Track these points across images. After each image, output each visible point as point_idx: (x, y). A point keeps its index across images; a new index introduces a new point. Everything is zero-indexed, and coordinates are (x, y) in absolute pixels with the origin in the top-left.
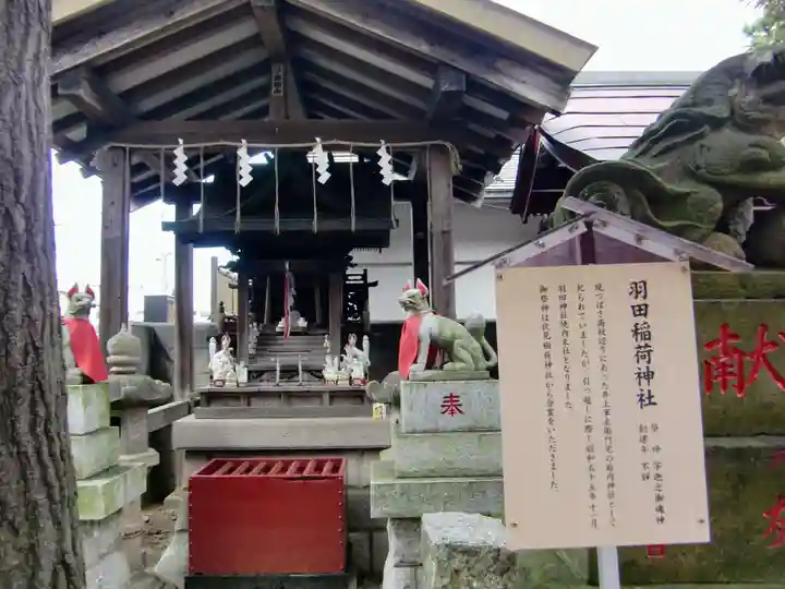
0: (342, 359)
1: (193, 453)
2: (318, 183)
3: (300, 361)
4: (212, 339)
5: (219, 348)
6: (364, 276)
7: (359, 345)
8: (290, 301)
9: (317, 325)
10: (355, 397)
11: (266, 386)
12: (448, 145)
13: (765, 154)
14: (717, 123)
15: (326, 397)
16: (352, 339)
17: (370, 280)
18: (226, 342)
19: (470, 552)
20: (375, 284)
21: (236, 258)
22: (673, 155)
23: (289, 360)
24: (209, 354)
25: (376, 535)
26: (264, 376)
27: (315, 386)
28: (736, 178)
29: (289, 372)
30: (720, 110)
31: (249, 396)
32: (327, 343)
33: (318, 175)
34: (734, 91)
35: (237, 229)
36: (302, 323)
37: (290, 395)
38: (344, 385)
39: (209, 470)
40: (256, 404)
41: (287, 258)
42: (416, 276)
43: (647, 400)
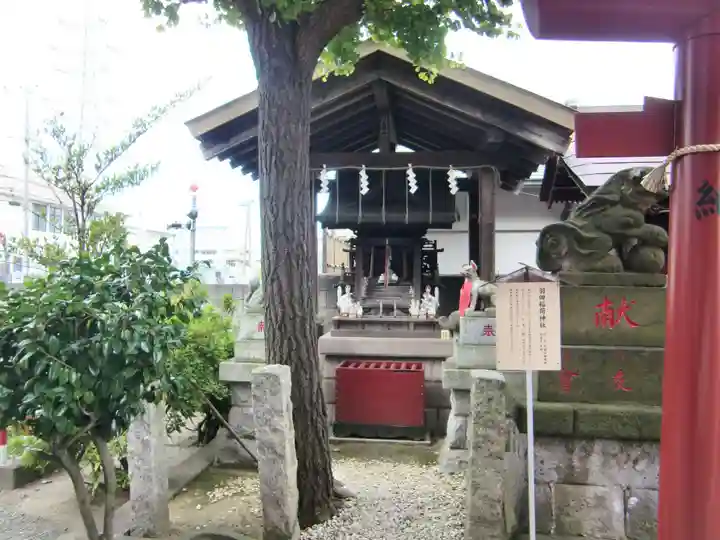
0: (421, 302)
1: (330, 357)
2: (410, 193)
3: (395, 302)
4: (340, 288)
5: (344, 293)
6: (435, 245)
7: (432, 293)
8: (388, 264)
9: (405, 279)
10: (430, 326)
11: (372, 317)
12: (493, 168)
13: (632, 220)
14: (613, 204)
15: (412, 326)
16: (428, 290)
17: (438, 248)
18: (348, 289)
19: (489, 381)
20: (442, 250)
21: (355, 236)
22: (591, 218)
23: (388, 302)
24: (337, 297)
25: (441, 412)
26: (372, 312)
27: (404, 319)
28: (619, 231)
29: (388, 309)
30: (615, 197)
31: (363, 323)
32: (412, 291)
33: (410, 188)
34: (623, 188)
35: (360, 221)
36: (395, 277)
37: (390, 324)
38: (423, 318)
39: (346, 365)
40: (368, 328)
41: (387, 236)
42: (471, 259)
43: (543, 326)
